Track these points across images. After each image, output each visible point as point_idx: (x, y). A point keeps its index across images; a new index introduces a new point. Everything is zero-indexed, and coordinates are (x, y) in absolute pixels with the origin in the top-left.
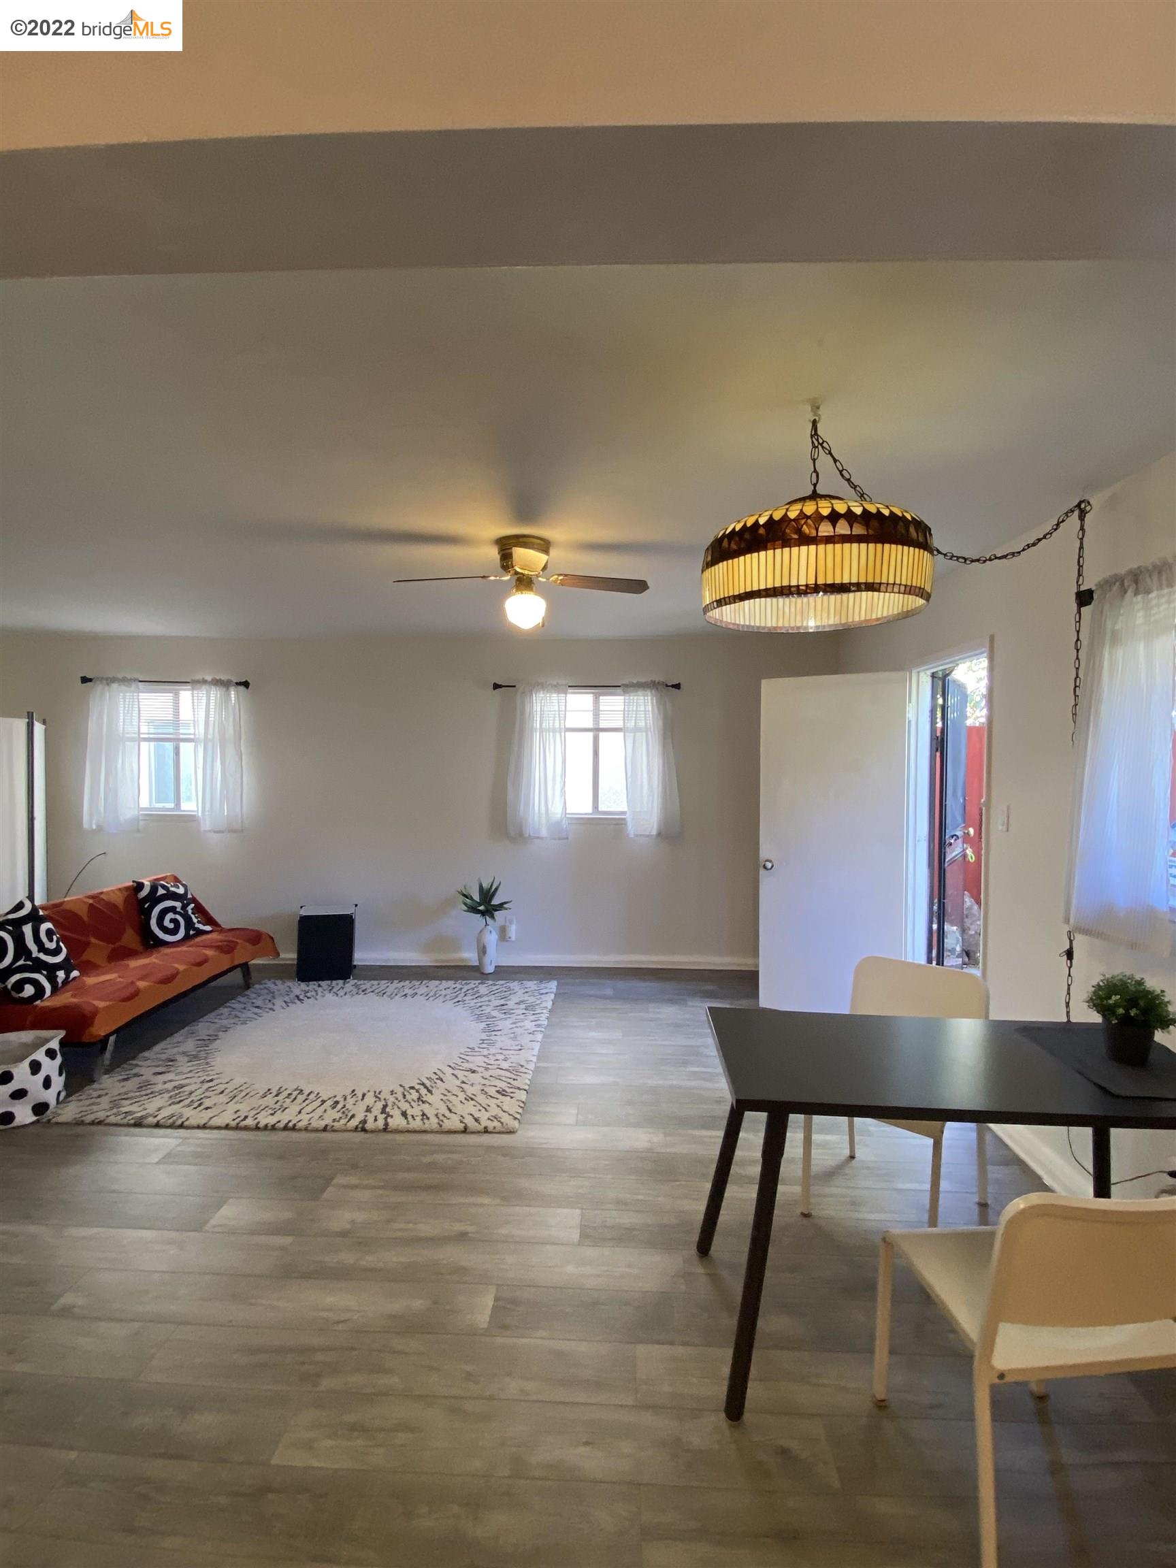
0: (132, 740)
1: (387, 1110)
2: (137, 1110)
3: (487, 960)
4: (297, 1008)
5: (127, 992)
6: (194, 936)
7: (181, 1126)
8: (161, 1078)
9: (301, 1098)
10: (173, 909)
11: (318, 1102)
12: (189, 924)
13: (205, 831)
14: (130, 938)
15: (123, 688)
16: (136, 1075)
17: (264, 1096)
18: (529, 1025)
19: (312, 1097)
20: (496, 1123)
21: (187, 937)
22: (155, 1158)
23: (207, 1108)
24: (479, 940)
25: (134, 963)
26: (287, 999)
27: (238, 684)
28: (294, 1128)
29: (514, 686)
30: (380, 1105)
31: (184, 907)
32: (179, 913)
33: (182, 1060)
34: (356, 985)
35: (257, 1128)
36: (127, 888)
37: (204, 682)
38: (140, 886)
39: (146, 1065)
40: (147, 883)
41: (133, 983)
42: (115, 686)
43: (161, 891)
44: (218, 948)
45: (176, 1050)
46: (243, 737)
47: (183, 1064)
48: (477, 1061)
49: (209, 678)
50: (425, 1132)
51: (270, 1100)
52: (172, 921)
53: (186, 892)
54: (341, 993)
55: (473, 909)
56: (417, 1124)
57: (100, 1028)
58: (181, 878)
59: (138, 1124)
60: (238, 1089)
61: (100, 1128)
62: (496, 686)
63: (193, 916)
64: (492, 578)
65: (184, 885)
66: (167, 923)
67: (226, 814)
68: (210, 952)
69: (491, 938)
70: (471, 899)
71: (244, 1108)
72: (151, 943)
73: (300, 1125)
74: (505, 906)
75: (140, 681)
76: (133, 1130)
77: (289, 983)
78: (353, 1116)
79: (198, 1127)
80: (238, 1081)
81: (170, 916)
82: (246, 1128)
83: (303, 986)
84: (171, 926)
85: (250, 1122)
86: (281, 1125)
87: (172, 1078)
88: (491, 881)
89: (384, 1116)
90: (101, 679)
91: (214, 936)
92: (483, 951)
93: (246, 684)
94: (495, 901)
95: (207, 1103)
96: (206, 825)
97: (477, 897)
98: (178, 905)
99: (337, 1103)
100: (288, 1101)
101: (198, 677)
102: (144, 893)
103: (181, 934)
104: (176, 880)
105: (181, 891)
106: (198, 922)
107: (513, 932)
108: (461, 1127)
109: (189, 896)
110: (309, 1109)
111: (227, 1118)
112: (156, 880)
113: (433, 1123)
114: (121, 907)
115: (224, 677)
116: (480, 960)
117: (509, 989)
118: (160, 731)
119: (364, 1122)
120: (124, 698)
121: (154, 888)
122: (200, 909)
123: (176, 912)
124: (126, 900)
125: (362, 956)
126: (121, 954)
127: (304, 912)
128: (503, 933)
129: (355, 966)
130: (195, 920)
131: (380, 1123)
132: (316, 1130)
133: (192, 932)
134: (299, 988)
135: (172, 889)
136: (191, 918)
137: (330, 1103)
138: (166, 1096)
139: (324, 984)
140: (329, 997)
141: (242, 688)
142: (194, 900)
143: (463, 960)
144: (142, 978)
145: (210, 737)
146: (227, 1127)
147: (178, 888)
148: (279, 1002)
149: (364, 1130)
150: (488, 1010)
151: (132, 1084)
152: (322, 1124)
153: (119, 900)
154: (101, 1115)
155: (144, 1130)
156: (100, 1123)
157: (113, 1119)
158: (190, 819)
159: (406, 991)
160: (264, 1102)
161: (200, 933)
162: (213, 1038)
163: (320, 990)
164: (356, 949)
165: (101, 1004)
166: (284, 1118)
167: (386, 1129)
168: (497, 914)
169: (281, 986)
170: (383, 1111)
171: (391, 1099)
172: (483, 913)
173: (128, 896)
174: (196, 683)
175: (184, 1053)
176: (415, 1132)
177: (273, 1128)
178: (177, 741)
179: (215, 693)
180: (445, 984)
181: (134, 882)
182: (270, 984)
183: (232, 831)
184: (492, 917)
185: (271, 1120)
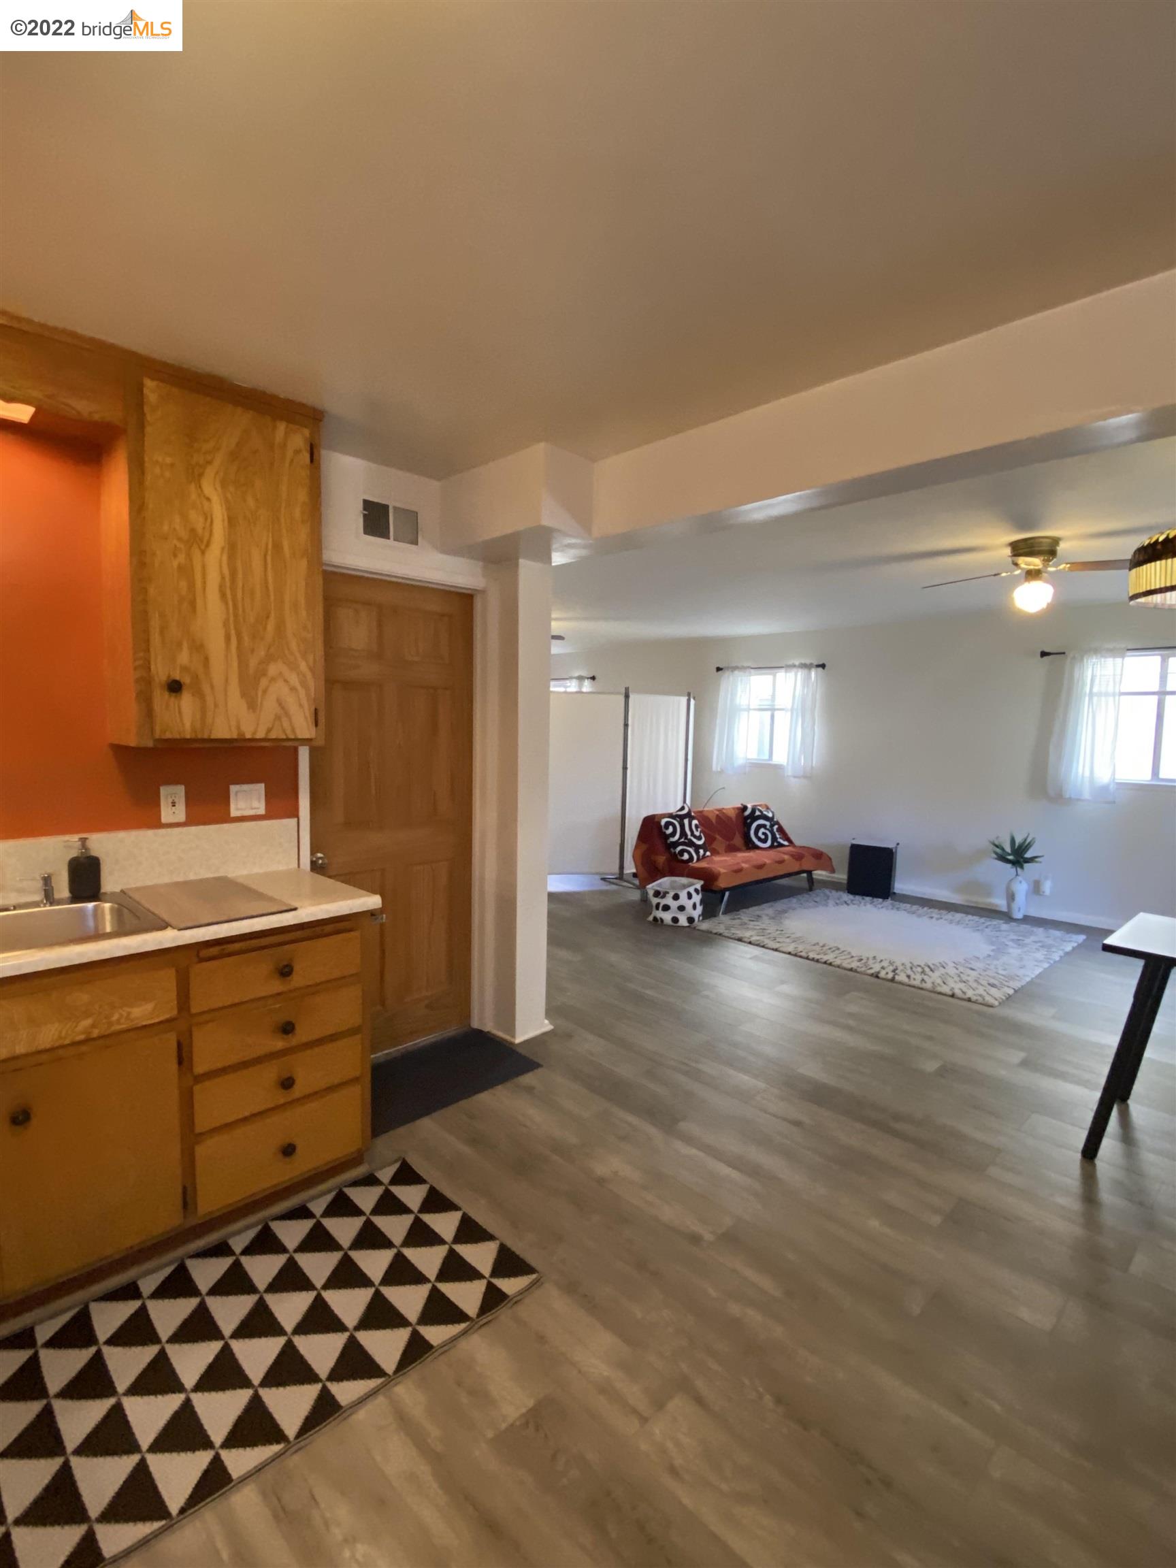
0: (745, 710)
1: (897, 972)
2: (740, 934)
3: (1015, 906)
4: (844, 908)
5: (735, 868)
6: (778, 846)
7: (763, 947)
8: (752, 923)
9: (837, 952)
10: (764, 826)
11: (849, 956)
12: (774, 839)
13: (788, 776)
14: (738, 840)
15: (741, 673)
16: (739, 918)
17: (814, 945)
18: (1040, 955)
19: (845, 953)
20: (979, 998)
21: (772, 847)
22: (749, 956)
23: (779, 942)
24: (1008, 888)
25: (740, 855)
26: (838, 901)
27: (818, 666)
28: (830, 964)
29: (1064, 653)
30: (891, 968)
31: (772, 826)
32: (768, 829)
33: (765, 918)
34: (892, 904)
35: (807, 958)
36: (738, 808)
37: (794, 666)
38: (745, 808)
39: (745, 915)
40: (749, 806)
41: (738, 863)
42: (736, 672)
43: (758, 813)
44: (792, 856)
45: (762, 912)
46: (818, 705)
47: (766, 920)
48: (978, 965)
49: (797, 663)
50: (922, 989)
51: (817, 948)
52: (764, 834)
53: (773, 816)
54: (880, 906)
55: (1002, 858)
56: (917, 983)
57: (722, 883)
58: (770, 806)
59: (740, 940)
60: (799, 938)
61: (720, 937)
62: (1044, 654)
63: (777, 833)
64: (1004, 575)
65: (773, 813)
66: (760, 834)
67: (802, 764)
68: (786, 857)
69: (1021, 888)
70: (1003, 849)
71: (801, 948)
72: (750, 846)
73: (835, 963)
74: (1037, 860)
75: (752, 668)
76: (736, 942)
77: (841, 893)
78: (871, 968)
79: (773, 949)
80: (798, 935)
81: (762, 830)
82: (801, 957)
83: (851, 897)
84: (763, 837)
85: (803, 954)
86: (823, 961)
87: (759, 925)
88: (1026, 835)
89: (893, 973)
90: (728, 668)
91: (790, 849)
92: (1011, 897)
93: (823, 666)
94: (1028, 855)
95: (778, 940)
96: (789, 772)
97: (1008, 849)
98: (768, 824)
99: (862, 960)
100: (829, 951)
101: (790, 663)
102: (747, 813)
103: (769, 843)
104: (768, 808)
105: (770, 815)
106: (780, 838)
107: (1047, 887)
108: (950, 993)
109: (775, 820)
110: (844, 957)
111: (791, 949)
112: (756, 806)
113: (928, 985)
114: (734, 819)
115: (808, 662)
116: (1009, 906)
117: (1032, 931)
118: (761, 704)
119: (879, 972)
120: (741, 680)
121: (753, 811)
122: (781, 830)
123: (766, 829)
124: (738, 816)
125: (901, 885)
126: (732, 849)
127: (855, 842)
128: (1036, 888)
129: (894, 893)
130: (778, 836)
131: (890, 976)
132: (845, 969)
133: (775, 844)
134: (847, 897)
135: (765, 813)
136: (775, 835)
137: (856, 958)
138: (755, 931)
139: (868, 899)
140: (869, 906)
141: (820, 669)
142: (777, 823)
143: (991, 904)
144: (743, 862)
145: (795, 707)
146: (789, 953)
147: (768, 812)
148: (831, 902)
149: (877, 977)
150: (1004, 940)
151: (737, 922)
152: (849, 967)
153: (732, 814)
154: (721, 931)
155: (743, 944)
156: (720, 934)
157: (727, 935)
158: (778, 768)
159: (933, 915)
160: (814, 948)
161: (781, 845)
162: (785, 911)
163: (863, 901)
164: (896, 879)
165: (722, 871)
166: (825, 958)
167: (893, 980)
168: (1026, 865)
169: (835, 894)
170: (894, 971)
171: (901, 968)
172: (1014, 863)
173: (739, 813)
174: (789, 667)
175: (767, 915)
176: (914, 987)
177: (818, 961)
178: (773, 710)
179: (801, 674)
180: (970, 917)
181: (742, 805)
182: (827, 891)
183: (805, 777)
184: (1022, 867)
185: (817, 957)
